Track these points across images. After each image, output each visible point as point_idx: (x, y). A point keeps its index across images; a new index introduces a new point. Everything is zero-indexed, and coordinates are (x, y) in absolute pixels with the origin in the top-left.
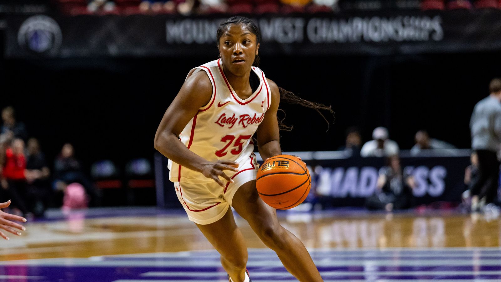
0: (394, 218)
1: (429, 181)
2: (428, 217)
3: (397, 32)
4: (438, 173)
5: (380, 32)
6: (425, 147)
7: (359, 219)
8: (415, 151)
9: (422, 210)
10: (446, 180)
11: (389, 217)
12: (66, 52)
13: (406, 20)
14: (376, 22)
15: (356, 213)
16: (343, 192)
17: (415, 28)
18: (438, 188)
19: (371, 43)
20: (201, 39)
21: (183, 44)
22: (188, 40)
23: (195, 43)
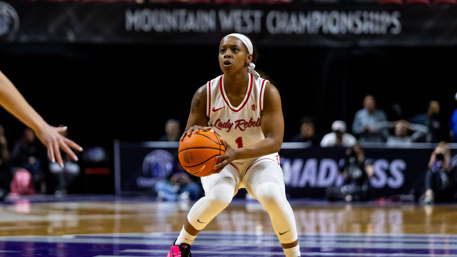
0: (353, 208)
1: (389, 174)
2: (387, 209)
3: (355, 25)
4: (397, 166)
5: (340, 26)
7: (317, 209)
9: (382, 202)
10: (405, 172)
11: (348, 207)
12: (24, 38)
13: (365, 14)
14: (335, 15)
15: (316, 203)
16: (302, 183)
17: (374, 22)
18: (398, 181)
19: (330, 36)
20: (159, 28)
21: (141, 32)
22: (147, 28)
23: (153, 31)
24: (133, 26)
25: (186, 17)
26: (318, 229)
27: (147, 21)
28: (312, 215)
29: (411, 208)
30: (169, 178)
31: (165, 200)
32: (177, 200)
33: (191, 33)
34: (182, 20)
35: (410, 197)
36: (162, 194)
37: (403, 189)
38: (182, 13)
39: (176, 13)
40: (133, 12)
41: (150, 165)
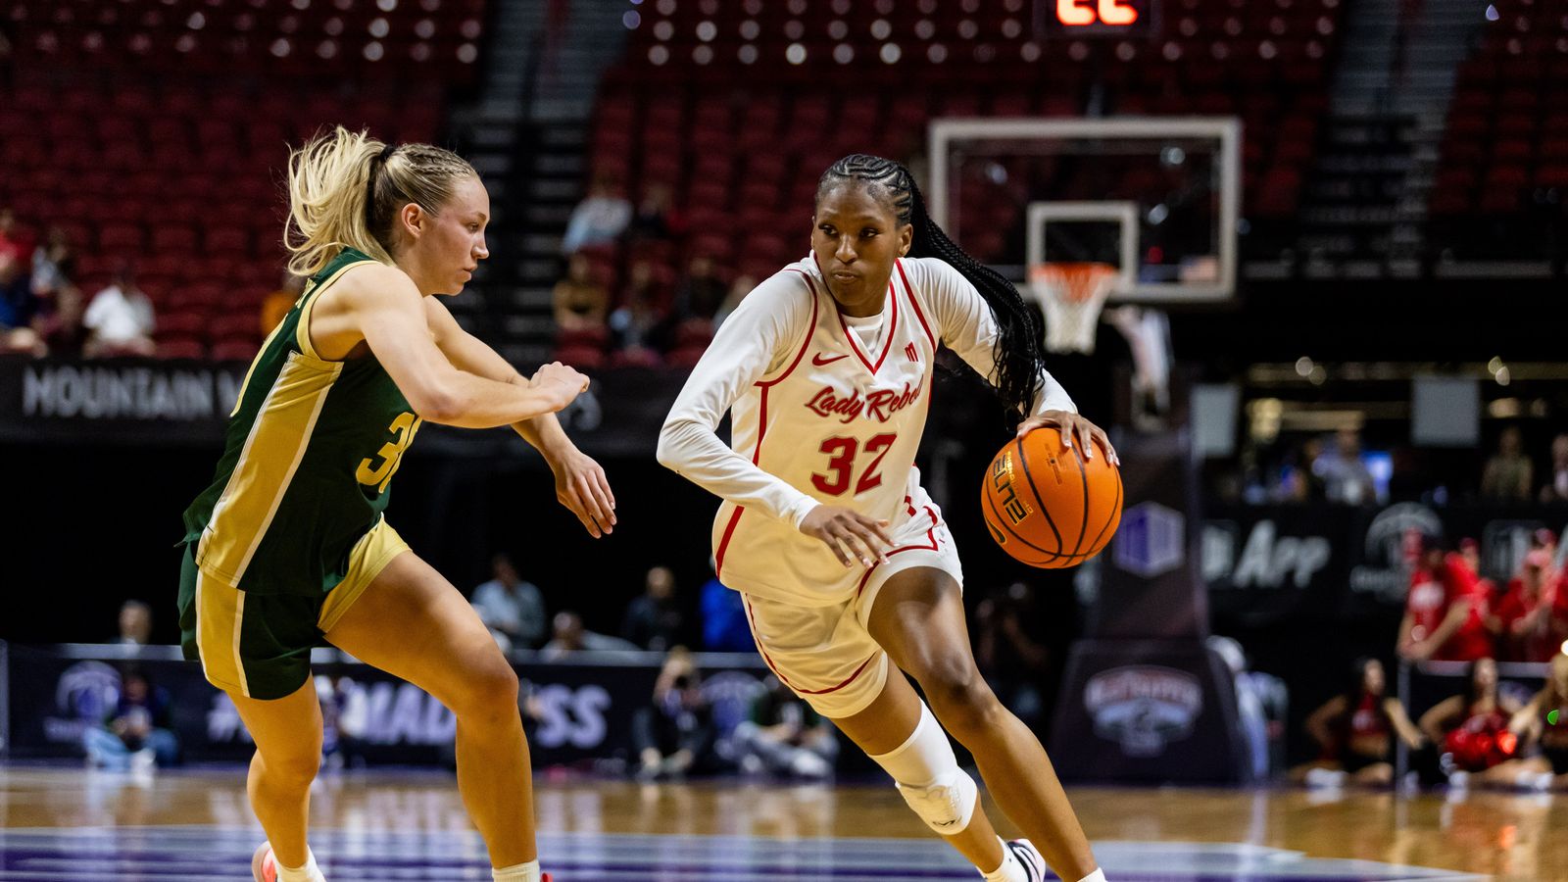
1: (572, 716)
2: (567, 788)
4: (590, 700)
6: (577, 646)
7: (420, 787)
8: (554, 653)
9: (558, 775)
10: (607, 714)
15: (420, 775)
16: (390, 733)
18: (591, 732)
20: (94, 407)
21: (56, 418)
22: (68, 408)
23: (79, 417)
24: (39, 405)
25: (151, 388)
26: (422, 824)
27: (67, 393)
28: (412, 797)
29: (618, 788)
30: (109, 721)
31: (102, 766)
32: (127, 767)
33: (162, 421)
34: (142, 394)
35: (616, 764)
36: (96, 753)
37: (603, 749)
38: (142, 378)
39: (129, 379)
40: (39, 376)
41: (71, 695)
